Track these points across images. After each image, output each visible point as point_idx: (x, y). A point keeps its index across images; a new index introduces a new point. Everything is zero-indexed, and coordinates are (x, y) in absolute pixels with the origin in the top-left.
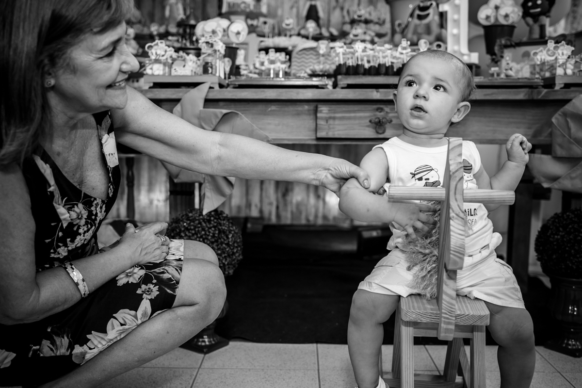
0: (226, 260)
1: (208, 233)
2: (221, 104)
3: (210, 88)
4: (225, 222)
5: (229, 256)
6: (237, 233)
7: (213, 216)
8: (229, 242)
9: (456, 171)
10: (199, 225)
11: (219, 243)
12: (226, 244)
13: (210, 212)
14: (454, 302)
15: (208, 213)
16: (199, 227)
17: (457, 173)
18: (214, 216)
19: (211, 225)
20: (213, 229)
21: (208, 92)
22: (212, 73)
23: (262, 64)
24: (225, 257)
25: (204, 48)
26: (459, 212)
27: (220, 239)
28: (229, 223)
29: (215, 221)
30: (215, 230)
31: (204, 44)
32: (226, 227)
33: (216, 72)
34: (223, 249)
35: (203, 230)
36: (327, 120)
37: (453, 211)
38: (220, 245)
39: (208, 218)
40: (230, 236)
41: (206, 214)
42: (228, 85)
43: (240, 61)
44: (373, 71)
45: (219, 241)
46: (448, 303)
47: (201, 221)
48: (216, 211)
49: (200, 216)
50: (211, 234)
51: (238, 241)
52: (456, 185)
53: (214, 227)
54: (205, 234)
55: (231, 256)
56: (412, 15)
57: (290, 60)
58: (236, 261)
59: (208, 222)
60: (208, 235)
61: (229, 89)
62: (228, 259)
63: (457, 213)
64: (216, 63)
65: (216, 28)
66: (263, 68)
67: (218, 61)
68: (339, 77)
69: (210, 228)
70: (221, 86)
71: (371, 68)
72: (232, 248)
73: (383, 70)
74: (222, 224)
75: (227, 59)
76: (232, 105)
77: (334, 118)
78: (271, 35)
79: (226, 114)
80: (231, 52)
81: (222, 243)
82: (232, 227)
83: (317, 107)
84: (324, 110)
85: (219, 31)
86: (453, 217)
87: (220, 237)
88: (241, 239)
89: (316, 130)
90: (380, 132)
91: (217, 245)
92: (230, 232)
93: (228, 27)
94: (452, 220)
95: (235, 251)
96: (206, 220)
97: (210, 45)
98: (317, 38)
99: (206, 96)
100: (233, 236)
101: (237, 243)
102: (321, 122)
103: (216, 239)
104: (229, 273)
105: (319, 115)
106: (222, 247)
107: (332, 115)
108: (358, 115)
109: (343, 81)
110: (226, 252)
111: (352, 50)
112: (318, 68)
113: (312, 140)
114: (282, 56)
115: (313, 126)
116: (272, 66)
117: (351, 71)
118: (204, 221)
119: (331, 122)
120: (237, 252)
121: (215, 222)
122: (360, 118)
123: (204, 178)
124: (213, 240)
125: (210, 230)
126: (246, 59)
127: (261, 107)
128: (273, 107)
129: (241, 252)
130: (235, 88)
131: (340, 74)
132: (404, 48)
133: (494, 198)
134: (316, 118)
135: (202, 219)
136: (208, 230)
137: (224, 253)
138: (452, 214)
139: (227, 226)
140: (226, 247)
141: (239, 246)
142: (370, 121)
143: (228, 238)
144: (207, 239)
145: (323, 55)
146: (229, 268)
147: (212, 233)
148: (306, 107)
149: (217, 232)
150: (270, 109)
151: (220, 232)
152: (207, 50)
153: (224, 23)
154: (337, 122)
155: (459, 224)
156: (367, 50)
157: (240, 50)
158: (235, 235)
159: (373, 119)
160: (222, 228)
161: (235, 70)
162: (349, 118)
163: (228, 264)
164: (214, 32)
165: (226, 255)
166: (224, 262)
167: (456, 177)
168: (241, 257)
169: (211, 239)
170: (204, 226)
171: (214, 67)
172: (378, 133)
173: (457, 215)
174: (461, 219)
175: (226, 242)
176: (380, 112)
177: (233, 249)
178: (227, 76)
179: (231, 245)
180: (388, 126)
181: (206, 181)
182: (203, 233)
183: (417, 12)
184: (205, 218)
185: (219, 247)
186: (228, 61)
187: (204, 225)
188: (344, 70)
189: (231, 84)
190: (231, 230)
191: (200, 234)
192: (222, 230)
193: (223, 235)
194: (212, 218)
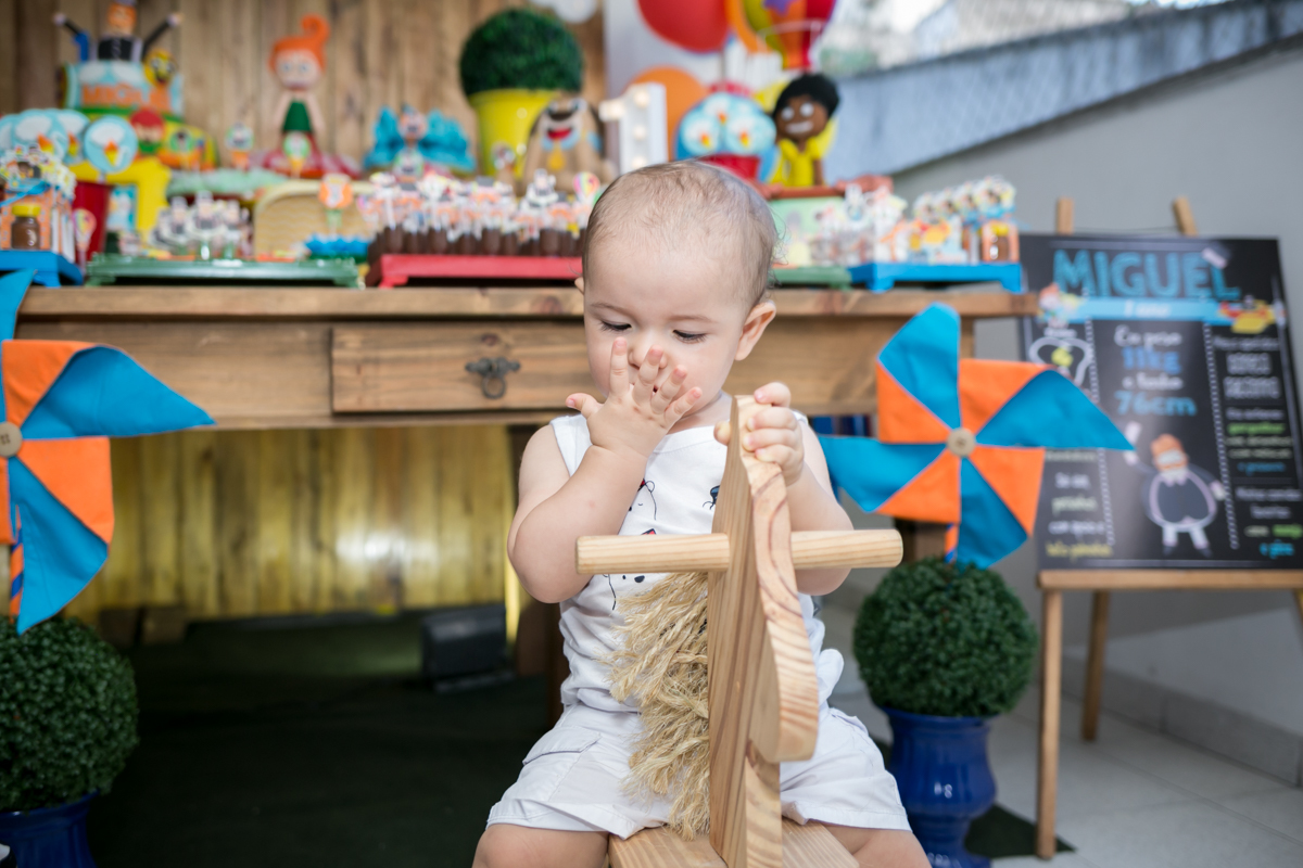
0: (90, 755)
1: (33, 686)
2: (67, 327)
3: (34, 284)
4: (84, 649)
5: (98, 742)
6: (120, 677)
7: (48, 635)
8: (97, 703)
9: (766, 486)
10: (7, 666)
11: (68, 710)
12: (88, 711)
13: (40, 625)
14: (777, 849)
15: (32, 628)
16: (6, 671)
17: (769, 489)
18: (53, 634)
19: (44, 663)
20: (49, 672)
21: (27, 295)
22: (37, 244)
23: (179, 229)
24: (87, 747)
25: (15, 177)
26: (787, 599)
27: (71, 698)
28: (97, 650)
29: (56, 648)
30: (56, 674)
31: (15, 169)
32: (88, 662)
33: (51, 243)
34: (79, 727)
35: (20, 677)
36: (358, 366)
37: (771, 596)
38: (71, 717)
39: (34, 642)
40: (101, 688)
41: (28, 632)
42: (87, 279)
43: (117, 219)
44: (467, 246)
45: (69, 704)
46: (763, 853)
47: (13, 651)
48: (57, 619)
49: (8, 636)
50: (44, 689)
51: (126, 697)
52: (771, 524)
53: (53, 666)
54: (26, 689)
55: (105, 742)
56: (533, 130)
57: (250, 219)
58: (119, 754)
59: (35, 654)
60: (36, 692)
61: (88, 288)
62: (97, 753)
63: (783, 600)
64: (50, 219)
65: (50, 131)
66: (182, 240)
67: (55, 214)
68: (387, 259)
69: (41, 670)
70: (66, 280)
71: (462, 238)
72: (107, 719)
73: (495, 244)
74: (77, 656)
75: (81, 214)
76: (100, 328)
77: (377, 362)
78: (197, 166)
79: (79, 355)
80: (92, 196)
81: (76, 710)
82: (106, 661)
83: (330, 335)
84: (350, 341)
85: (59, 140)
86: (774, 613)
87: (71, 693)
88: (134, 691)
89: (331, 391)
90: (494, 392)
91: (63, 718)
92: (100, 677)
93: (83, 132)
94: (773, 621)
95: (116, 726)
96: (26, 649)
97: (31, 172)
98: (315, 173)
99: (22, 305)
100: (109, 686)
101: (123, 703)
102: (342, 372)
103: (58, 699)
104: (99, 789)
105: (337, 354)
106: (76, 722)
107: (372, 354)
108: (438, 352)
109: (396, 267)
110: (90, 734)
111: (413, 195)
112: (326, 238)
113: (320, 417)
114: (231, 212)
115: (323, 381)
116: (206, 235)
117: (414, 244)
118: (20, 651)
119: (368, 371)
120: (121, 728)
121: (56, 653)
122: (442, 360)
123: (20, 531)
124: (50, 704)
125: (41, 676)
126: (132, 217)
127: (180, 334)
128: (214, 336)
129: (133, 728)
130: (105, 284)
131: (389, 251)
132: (542, 193)
133: (853, 552)
134: (330, 362)
135: (14, 646)
136: (34, 675)
137: (83, 736)
138: (769, 606)
139: (92, 660)
140: (90, 719)
141: (128, 711)
142: (468, 368)
143: (93, 692)
144: (31, 702)
145: (336, 210)
146: (99, 775)
147: (46, 686)
148: (302, 334)
149: (61, 680)
150: (204, 341)
151: (70, 679)
152: (22, 183)
153: (71, 121)
154: (384, 371)
155: (792, 632)
156: (453, 195)
157: (118, 193)
158: (117, 682)
159: (475, 360)
160: (76, 668)
161: (105, 241)
162: (415, 361)
163: (95, 766)
164: (42, 142)
165: (89, 741)
166: (83, 761)
167: (767, 501)
168: (134, 740)
169: (43, 701)
170: (22, 668)
171: (44, 229)
172: (487, 395)
173: (782, 606)
174: (795, 618)
175: (88, 706)
176: (492, 344)
177: (111, 721)
178: (83, 257)
179: (105, 712)
180: (510, 377)
181: (26, 539)
182: (19, 686)
183: (547, 123)
184: (26, 642)
185: (67, 722)
186: (87, 219)
187: (22, 663)
188: (397, 242)
189: (96, 276)
190: (104, 670)
191: (8, 690)
192: (75, 673)
193: (79, 688)
194: (46, 642)
